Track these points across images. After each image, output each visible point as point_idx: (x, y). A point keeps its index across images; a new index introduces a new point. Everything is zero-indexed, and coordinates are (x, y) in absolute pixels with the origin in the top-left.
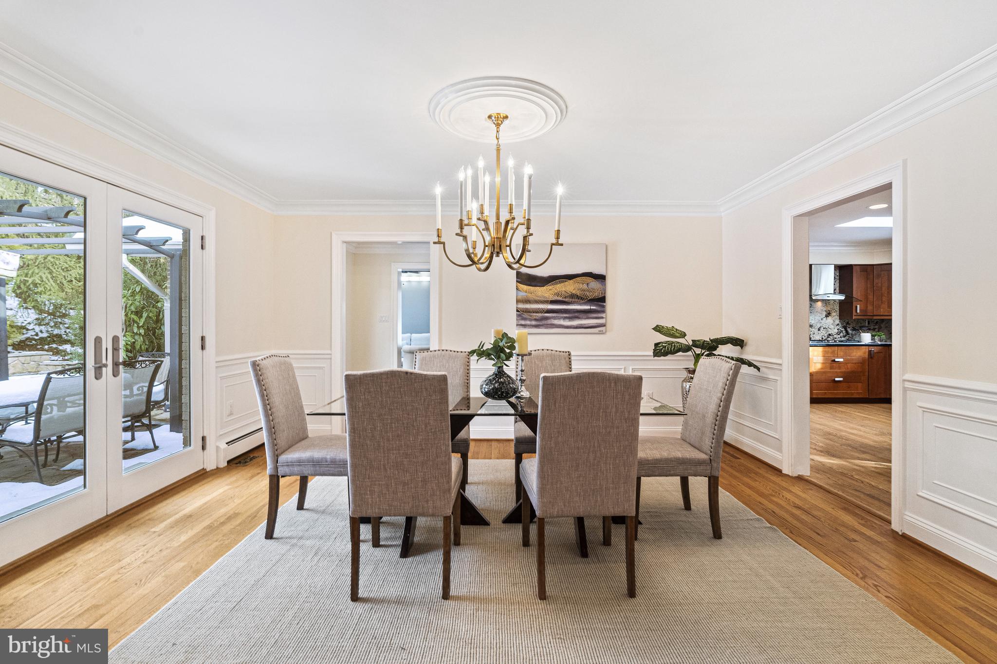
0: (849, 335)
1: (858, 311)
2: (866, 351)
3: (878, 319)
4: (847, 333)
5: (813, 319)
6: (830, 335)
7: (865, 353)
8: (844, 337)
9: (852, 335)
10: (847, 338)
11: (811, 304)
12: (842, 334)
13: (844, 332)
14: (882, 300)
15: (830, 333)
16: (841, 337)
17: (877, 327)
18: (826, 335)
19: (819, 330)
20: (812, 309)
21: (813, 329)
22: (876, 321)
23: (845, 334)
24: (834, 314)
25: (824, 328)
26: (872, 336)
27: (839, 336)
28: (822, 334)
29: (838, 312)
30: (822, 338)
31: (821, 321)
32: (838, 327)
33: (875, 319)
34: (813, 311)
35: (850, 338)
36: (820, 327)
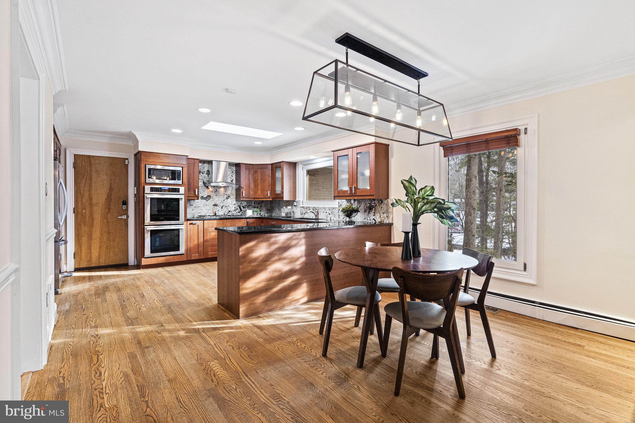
0: (242, 211)
1: (244, 195)
2: (245, 222)
3: (260, 201)
4: (241, 210)
5: (218, 200)
6: (229, 211)
7: (244, 223)
8: (239, 212)
9: (244, 211)
10: (241, 213)
11: (216, 190)
12: (237, 211)
13: (239, 209)
14: (258, 188)
15: (230, 210)
16: (237, 213)
17: (259, 206)
18: (227, 211)
19: (222, 208)
20: (216, 193)
21: (218, 208)
22: (258, 202)
23: (239, 211)
24: (232, 197)
25: (225, 207)
26: (253, 212)
27: (236, 212)
28: (224, 211)
29: (235, 196)
30: (224, 214)
31: (223, 202)
32: (235, 206)
33: (258, 201)
34: (218, 194)
35: (243, 214)
36: (223, 206)
